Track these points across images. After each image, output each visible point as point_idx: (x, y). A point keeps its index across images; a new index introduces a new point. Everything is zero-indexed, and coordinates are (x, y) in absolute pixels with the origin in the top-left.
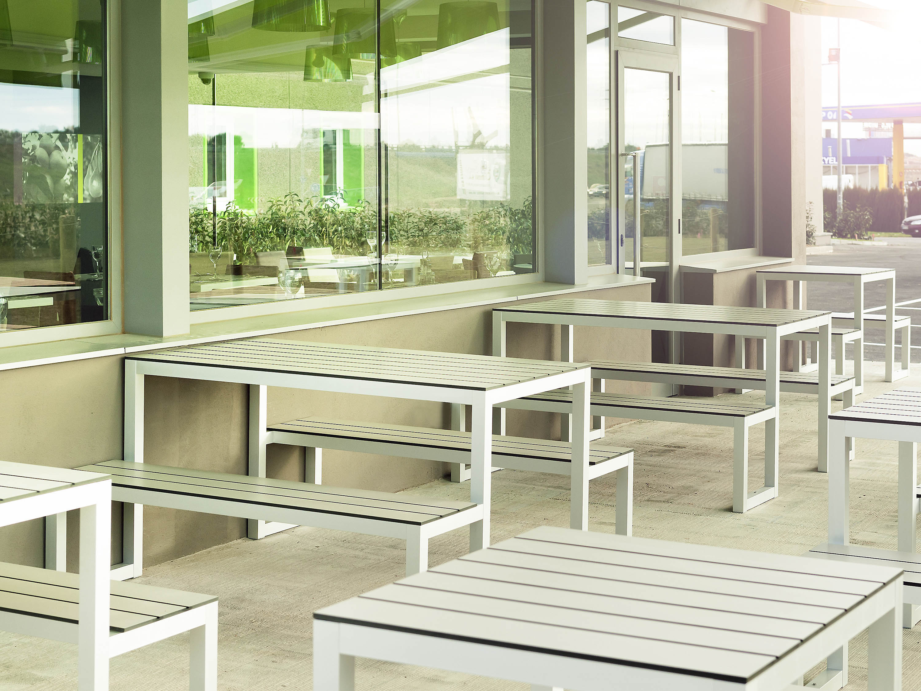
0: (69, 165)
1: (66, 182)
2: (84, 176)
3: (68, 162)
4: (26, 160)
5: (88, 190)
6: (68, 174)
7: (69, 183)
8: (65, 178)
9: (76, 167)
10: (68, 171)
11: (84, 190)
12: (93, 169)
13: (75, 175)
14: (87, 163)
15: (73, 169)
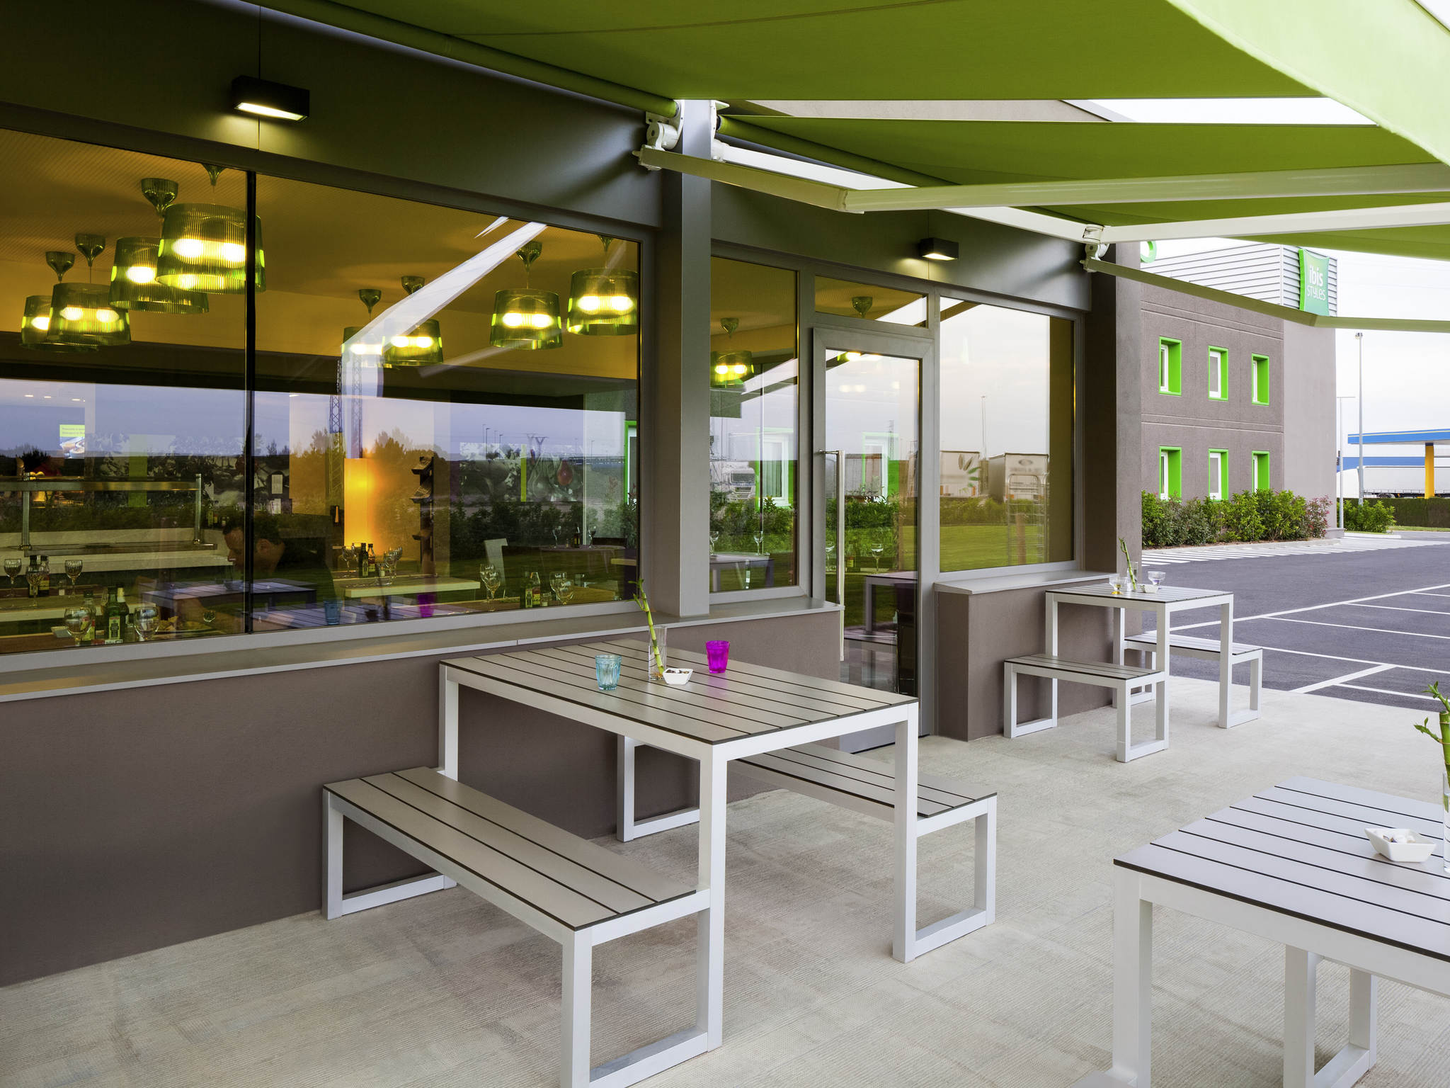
0: (511, 470)
1: (508, 484)
2: (528, 479)
3: (510, 467)
4: (464, 466)
5: (532, 492)
6: (510, 477)
7: (511, 485)
8: (506, 481)
9: (519, 471)
10: (510, 475)
11: (527, 491)
12: (537, 473)
13: (517, 479)
14: (530, 468)
15: (515, 473)
